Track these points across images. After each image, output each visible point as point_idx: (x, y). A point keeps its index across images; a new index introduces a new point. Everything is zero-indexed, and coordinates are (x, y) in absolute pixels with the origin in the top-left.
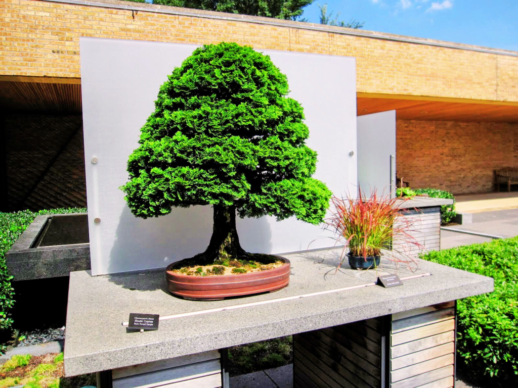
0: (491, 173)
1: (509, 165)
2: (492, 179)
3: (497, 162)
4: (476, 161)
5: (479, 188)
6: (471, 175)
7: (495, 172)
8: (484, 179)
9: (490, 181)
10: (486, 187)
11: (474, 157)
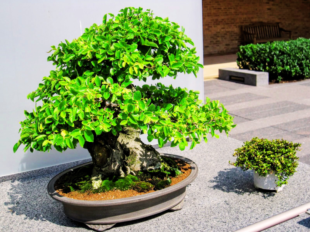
0: (236, 30)
1: (261, 20)
2: (238, 38)
3: (245, 16)
4: (216, 16)
5: (222, 48)
6: (210, 33)
7: (241, 28)
8: (228, 37)
9: (236, 40)
10: (231, 47)
11: (213, 11)
